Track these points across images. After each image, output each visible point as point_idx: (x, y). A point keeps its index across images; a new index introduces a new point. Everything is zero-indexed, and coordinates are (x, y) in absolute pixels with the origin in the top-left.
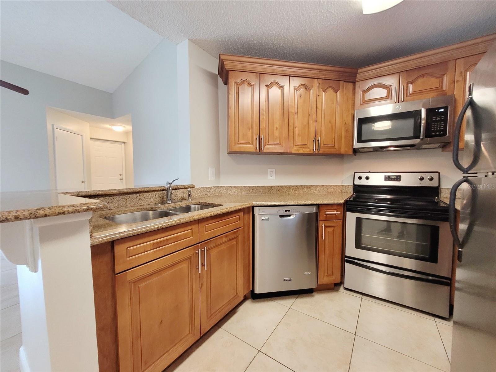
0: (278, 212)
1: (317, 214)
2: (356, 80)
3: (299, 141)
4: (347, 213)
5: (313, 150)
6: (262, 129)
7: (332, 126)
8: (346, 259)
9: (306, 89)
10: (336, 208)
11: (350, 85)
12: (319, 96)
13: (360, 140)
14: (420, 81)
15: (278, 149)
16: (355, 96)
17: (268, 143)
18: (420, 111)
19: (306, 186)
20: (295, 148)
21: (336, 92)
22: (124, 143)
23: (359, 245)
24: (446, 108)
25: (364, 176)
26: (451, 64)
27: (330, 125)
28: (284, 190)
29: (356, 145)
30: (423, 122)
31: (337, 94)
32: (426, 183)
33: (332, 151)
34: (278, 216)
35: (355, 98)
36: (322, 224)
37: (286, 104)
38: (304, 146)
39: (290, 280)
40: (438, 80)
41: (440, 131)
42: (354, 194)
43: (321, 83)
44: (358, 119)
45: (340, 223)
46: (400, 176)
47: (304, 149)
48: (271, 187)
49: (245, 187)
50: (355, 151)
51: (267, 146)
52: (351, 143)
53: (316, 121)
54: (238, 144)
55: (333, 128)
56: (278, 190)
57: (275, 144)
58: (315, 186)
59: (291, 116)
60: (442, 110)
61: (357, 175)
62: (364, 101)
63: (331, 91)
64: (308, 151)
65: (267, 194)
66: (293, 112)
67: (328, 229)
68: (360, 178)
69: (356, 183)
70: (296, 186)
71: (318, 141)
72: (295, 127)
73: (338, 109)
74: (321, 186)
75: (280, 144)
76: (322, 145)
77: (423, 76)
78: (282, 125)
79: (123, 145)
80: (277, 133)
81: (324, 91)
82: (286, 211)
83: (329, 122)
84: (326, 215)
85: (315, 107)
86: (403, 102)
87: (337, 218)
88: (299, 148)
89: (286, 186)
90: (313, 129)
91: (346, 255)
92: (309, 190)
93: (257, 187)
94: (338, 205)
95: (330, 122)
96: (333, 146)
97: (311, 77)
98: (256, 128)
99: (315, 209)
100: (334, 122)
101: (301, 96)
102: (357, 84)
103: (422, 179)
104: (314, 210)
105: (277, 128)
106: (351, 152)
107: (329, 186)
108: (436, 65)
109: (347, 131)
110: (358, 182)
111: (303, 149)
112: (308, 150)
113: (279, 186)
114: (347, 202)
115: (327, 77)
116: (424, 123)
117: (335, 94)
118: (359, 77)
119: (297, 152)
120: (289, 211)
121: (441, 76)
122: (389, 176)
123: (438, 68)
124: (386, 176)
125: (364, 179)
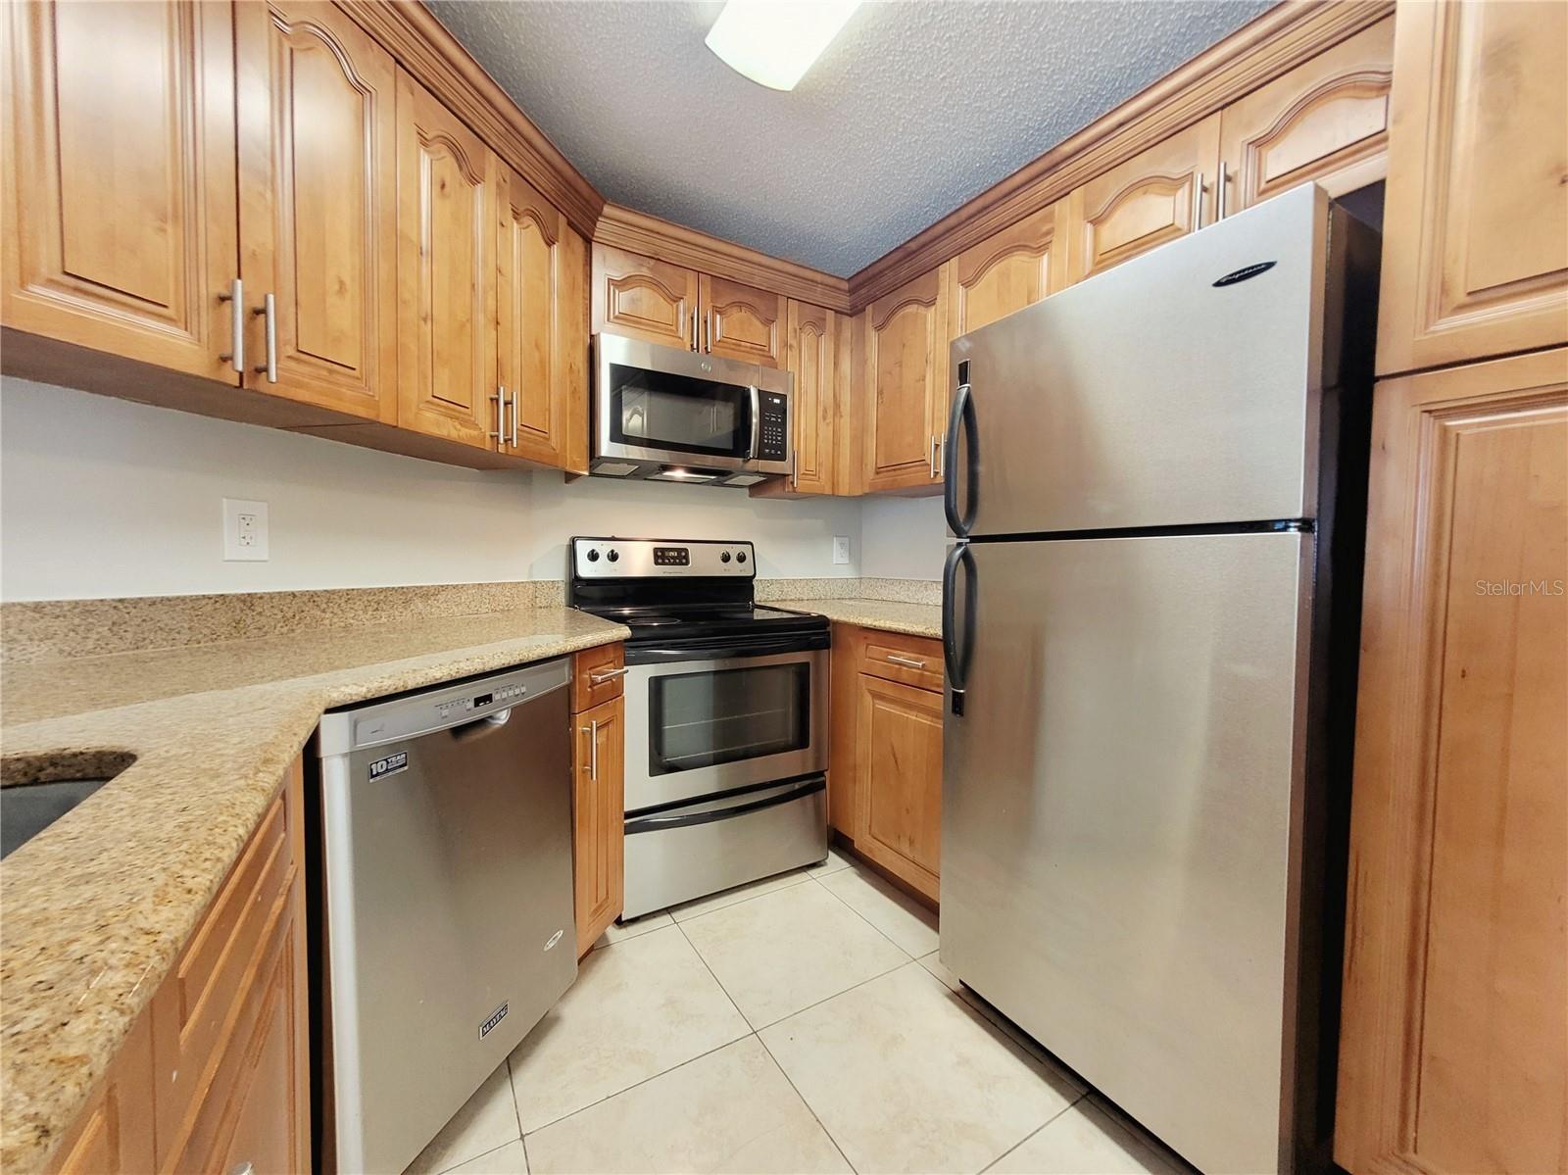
2: (593, 235)
3: (443, 387)
7: (541, 361)
8: (627, 821)
9: (464, 168)
11: (577, 243)
12: (502, 225)
14: (737, 316)
17: (292, 352)
18: (747, 392)
19: (422, 587)
20: (426, 412)
21: (550, 243)
23: (657, 763)
24: (784, 399)
26: (780, 302)
27: (537, 355)
28: (324, 611)
31: (550, 254)
32: (734, 569)
38: (455, 409)
40: (764, 329)
41: (776, 447)
43: (508, 178)
44: (611, 364)
46: (686, 550)
47: (459, 427)
48: (249, 601)
53: (497, 323)
54: (51, 283)
56: (290, 614)
57: (331, 366)
58: (454, 587)
59: (407, 260)
60: (777, 401)
63: (534, 231)
64: (474, 439)
65: (222, 642)
66: (414, 241)
70: (381, 590)
72: (424, 315)
74: (474, 585)
75: (355, 373)
78: (366, 281)
80: (342, 314)
81: (515, 214)
83: (533, 342)
85: (491, 265)
88: (442, 418)
89: (333, 592)
90: (486, 353)
91: (625, 807)
92: (432, 607)
93: (153, 602)
95: (537, 345)
96: (546, 438)
97: (476, 129)
98: (215, 235)
100: (547, 348)
101: (443, 186)
102: (596, 251)
105: (341, 283)
107: (498, 584)
108: (760, 294)
111: (455, 425)
112: (475, 433)
113: (294, 595)
117: (546, 250)
118: (601, 227)
119: (432, 432)
121: (768, 322)
122: (663, 550)
123: (764, 300)
124: (656, 550)
125: (603, 558)
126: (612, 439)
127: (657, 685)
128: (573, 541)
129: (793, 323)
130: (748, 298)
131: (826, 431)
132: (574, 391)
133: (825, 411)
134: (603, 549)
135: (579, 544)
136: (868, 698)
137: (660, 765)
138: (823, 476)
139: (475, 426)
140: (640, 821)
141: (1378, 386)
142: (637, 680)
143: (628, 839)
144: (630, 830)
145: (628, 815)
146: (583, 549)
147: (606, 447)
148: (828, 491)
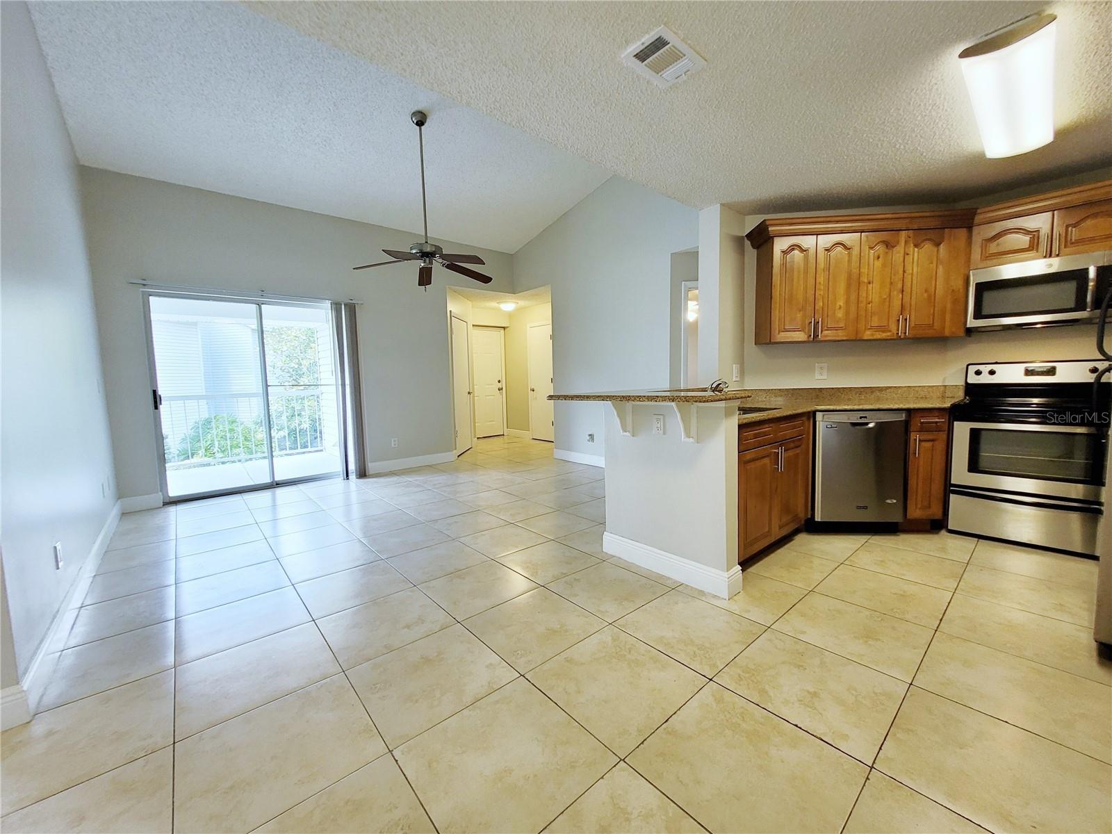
0: (849, 419)
1: (907, 423)
2: (973, 224)
3: (875, 322)
4: (955, 423)
5: (898, 334)
6: (818, 310)
7: (929, 296)
8: (949, 488)
9: (887, 246)
10: (937, 414)
11: (962, 233)
12: (908, 254)
13: (978, 315)
14: (1089, 222)
15: (841, 335)
16: (971, 246)
17: (826, 328)
18: (1086, 271)
20: (868, 332)
21: (938, 245)
22: (504, 328)
23: (974, 467)
25: (985, 369)
27: (926, 295)
29: (972, 322)
30: (1091, 284)
31: (938, 251)
33: (930, 333)
34: (849, 424)
35: (971, 250)
36: (915, 436)
37: (855, 271)
39: (865, 508)
42: (965, 398)
43: (911, 235)
44: (977, 284)
45: (944, 436)
46: (1054, 368)
49: (780, 390)
50: (969, 331)
51: (826, 333)
52: (963, 320)
53: (903, 291)
55: (931, 299)
57: (836, 329)
58: (895, 387)
59: (863, 288)
61: (972, 369)
62: (987, 255)
63: (928, 247)
64: (888, 336)
66: (866, 281)
67: (923, 444)
68: (978, 373)
69: (969, 381)
71: (906, 319)
72: (869, 302)
73: (941, 269)
75: (843, 328)
76: (913, 325)
77: (1095, 215)
78: (847, 302)
79: (502, 331)
80: (840, 314)
81: (916, 246)
82: (861, 418)
83: (924, 291)
84: (922, 423)
85: (901, 272)
86: (1058, 255)
87: (938, 429)
88: (874, 332)
89: (845, 388)
90: (897, 303)
91: (952, 482)
94: (941, 410)
95: (926, 291)
96: (931, 326)
98: (810, 309)
99: (904, 415)
100: (933, 290)
101: (879, 257)
102: (975, 230)
104: (903, 417)
105: (840, 306)
106: (962, 333)
109: (955, 302)
110: (973, 379)
111: (881, 333)
112: (889, 334)
114: (954, 406)
116: (1092, 286)
117: (936, 249)
118: (978, 219)
119: (871, 338)
120: (866, 417)
124: (1025, 369)
137: (971, 468)
140: (960, 490)
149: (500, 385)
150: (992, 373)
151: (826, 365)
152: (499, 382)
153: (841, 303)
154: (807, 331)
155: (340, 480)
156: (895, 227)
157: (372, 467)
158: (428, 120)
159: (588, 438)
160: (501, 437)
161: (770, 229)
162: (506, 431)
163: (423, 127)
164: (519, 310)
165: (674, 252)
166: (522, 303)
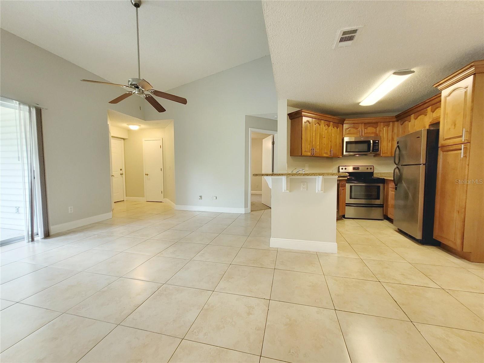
2: (344, 123)
3: (325, 151)
9: (328, 126)
11: (342, 126)
12: (332, 130)
16: (343, 130)
18: (370, 141)
21: (337, 128)
22: (124, 139)
24: (378, 141)
26: (379, 124)
30: (371, 145)
32: (369, 171)
37: (321, 133)
38: (326, 153)
40: (375, 129)
41: (377, 150)
43: (333, 124)
44: (346, 141)
46: (359, 168)
53: (331, 141)
59: (323, 139)
62: (347, 134)
63: (336, 128)
66: (323, 137)
77: (369, 126)
78: (320, 143)
79: (123, 141)
80: (318, 147)
81: (333, 127)
83: (335, 142)
85: (331, 135)
88: (324, 154)
90: (330, 145)
96: (336, 154)
103: (367, 169)
108: (374, 123)
115: (335, 122)
121: (376, 128)
122: (355, 168)
123: (375, 124)
124: (353, 168)
125: (344, 169)
126: (346, 152)
127: (351, 186)
128: (339, 167)
129: (382, 126)
130: (372, 125)
131: (390, 144)
132: (340, 146)
133: (389, 141)
134: (344, 168)
135: (340, 167)
136: (391, 191)
137: (351, 198)
138: (389, 153)
139: (328, 154)
140: (349, 205)
141: (439, 148)
142: (348, 186)
143: (346, 207)
144: (346, 206)
145: (346, 204)
146: (341, 168)
147: (345, 153)
148: (390, 156)
149: (121, 172)
150: (346, 169)
151: (308, 165)
152: (121, 170)
153: (318, 143)
154: (310, 152)
155: (25, 243)
156: (329, 120)
157: (53, 229)
158: (142, 5)
159: (200, 198)
160: (123, 201)
161: (303, 113)
162: (125, 198)
163: (138, 8)
164: (141, 130)
165: (247, 115)
166: (143, 126)
